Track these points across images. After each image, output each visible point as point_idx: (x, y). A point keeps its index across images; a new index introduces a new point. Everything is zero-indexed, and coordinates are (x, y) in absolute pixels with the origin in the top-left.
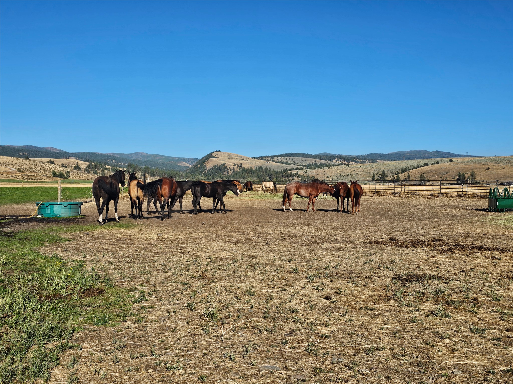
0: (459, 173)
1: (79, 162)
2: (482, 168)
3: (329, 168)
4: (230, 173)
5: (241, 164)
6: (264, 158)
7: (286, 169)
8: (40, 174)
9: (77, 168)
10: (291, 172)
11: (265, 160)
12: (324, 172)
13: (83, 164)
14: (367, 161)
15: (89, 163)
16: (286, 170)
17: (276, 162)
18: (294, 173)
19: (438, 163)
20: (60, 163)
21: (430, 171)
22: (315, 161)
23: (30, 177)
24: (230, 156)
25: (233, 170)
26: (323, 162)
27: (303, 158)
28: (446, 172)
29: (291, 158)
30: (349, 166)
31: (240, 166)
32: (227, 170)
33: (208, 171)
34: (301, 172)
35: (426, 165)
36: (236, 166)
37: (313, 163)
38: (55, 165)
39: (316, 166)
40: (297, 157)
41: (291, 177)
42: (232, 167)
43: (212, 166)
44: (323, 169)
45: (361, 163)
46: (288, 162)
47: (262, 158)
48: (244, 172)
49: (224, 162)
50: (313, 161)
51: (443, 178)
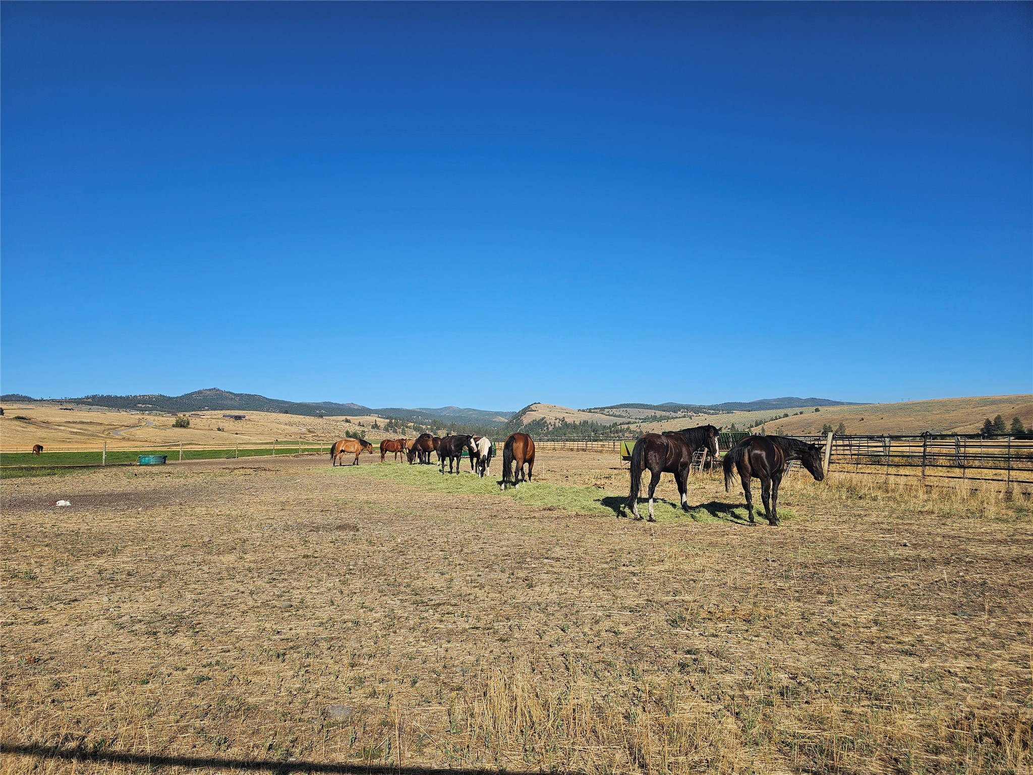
0: (825, 425)
1: (378, 419)
2: (854, 419)
4: (551, 428)
5: (564, 418)
6: (592, 411)
7: (616, 423)
8: (333, 435)
9: (375, 426)
10: (621, 427)
11: (594, 412)
13: (382, 422)
14: (721, 412)
15: (388, 421)
16: (615, 425)
17: (606, 415)
18: (624, 428)
19: (801, 413)
20: (357, 422)
21: (790, 424)
22: (655, 413)
23: (321, 438)
24: (552, 409)
25: (554, 425)
26: (664, 413)
28: (810, 424)
29: (625, 409)
30: (691, 419)
31: (563, 421)
32: (547, 426)
33: (525, 427)
34: (633, 427)
35: (786, 415)
36: (558, 420)
37: (651, 415)
38: (351, 424)
39: (654, 419)
40: (633, 408)
42: (552, 422)
43: (530, 421)
45: (713, 414)
46: (622, 414)
47: (590, 411)
48: (566, 427)
49: (543, 416)
50: (651, 413)
51: (806, 431)
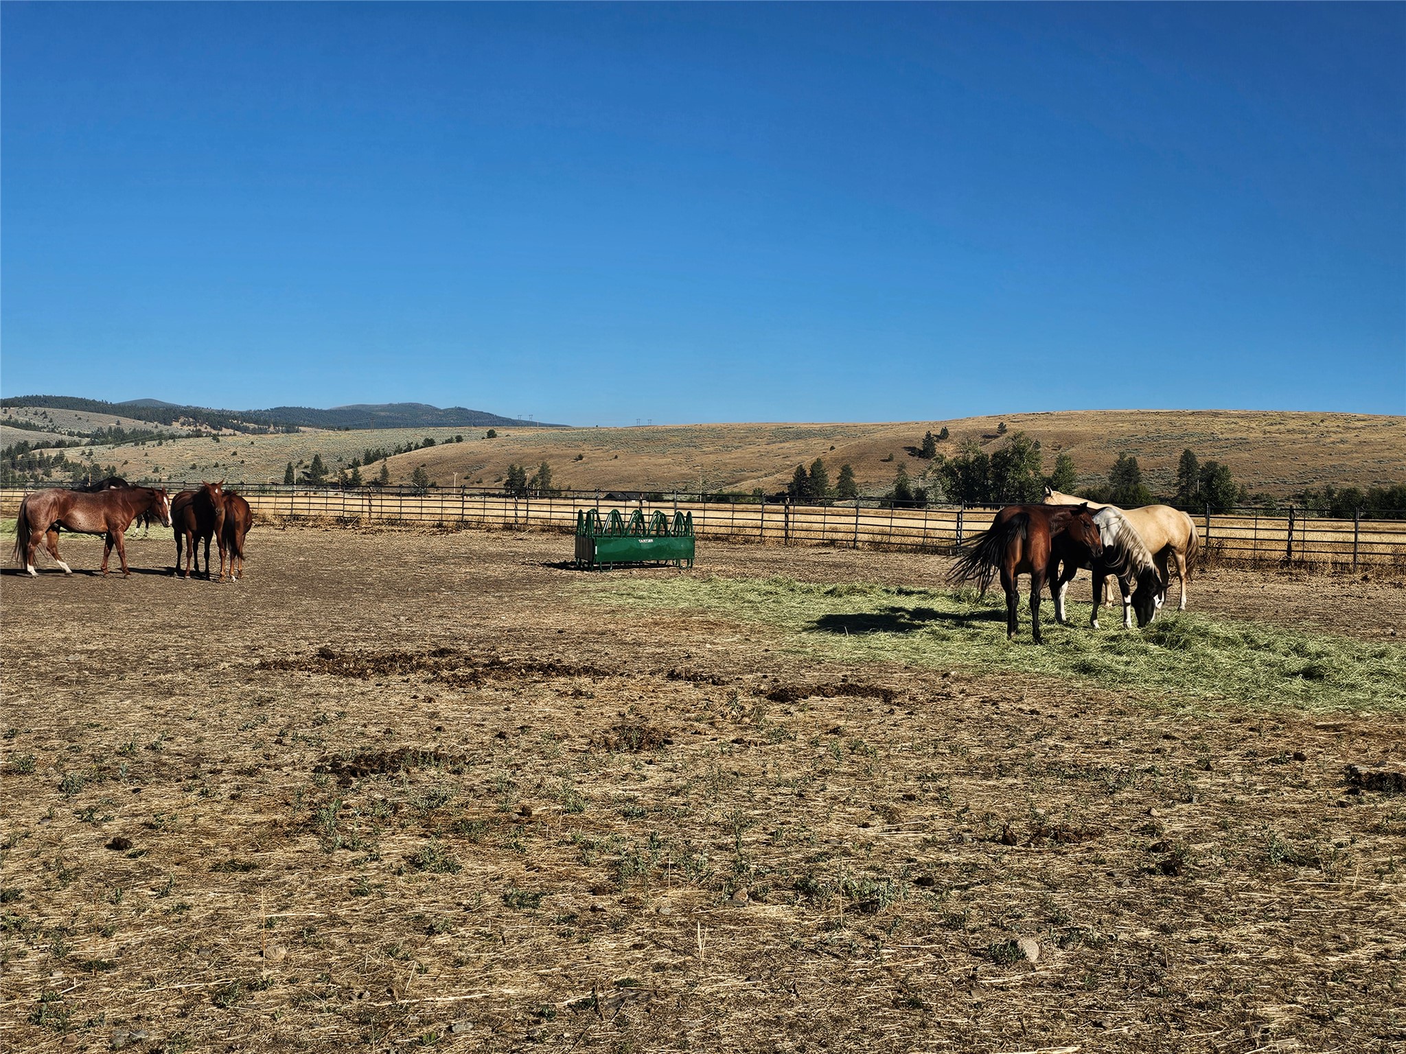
0: (512, 467)
2: (566, 456)
3: (160, 444)
7: (26, 443)
10: (41, 454)
12: (146, 455)
14: (272, 429)
16: (23, 447)
18: (49, 457)
19: (459, 439)
21: (439, 461)
22: (118, 423)
26: (141, 425)
27: (79, 413)
28: (480, 463)
29: (41, 410)
30: (218, 441)
34: (72, 455)
35: (430, 443)
37: (110, 428)
39: (119, 437)
40: (62, 408)
41: (40, 467)
44: (141, 447)
45: (254, 432)
46: (32, 422)
50: (108, 422)
51: (471, 479)
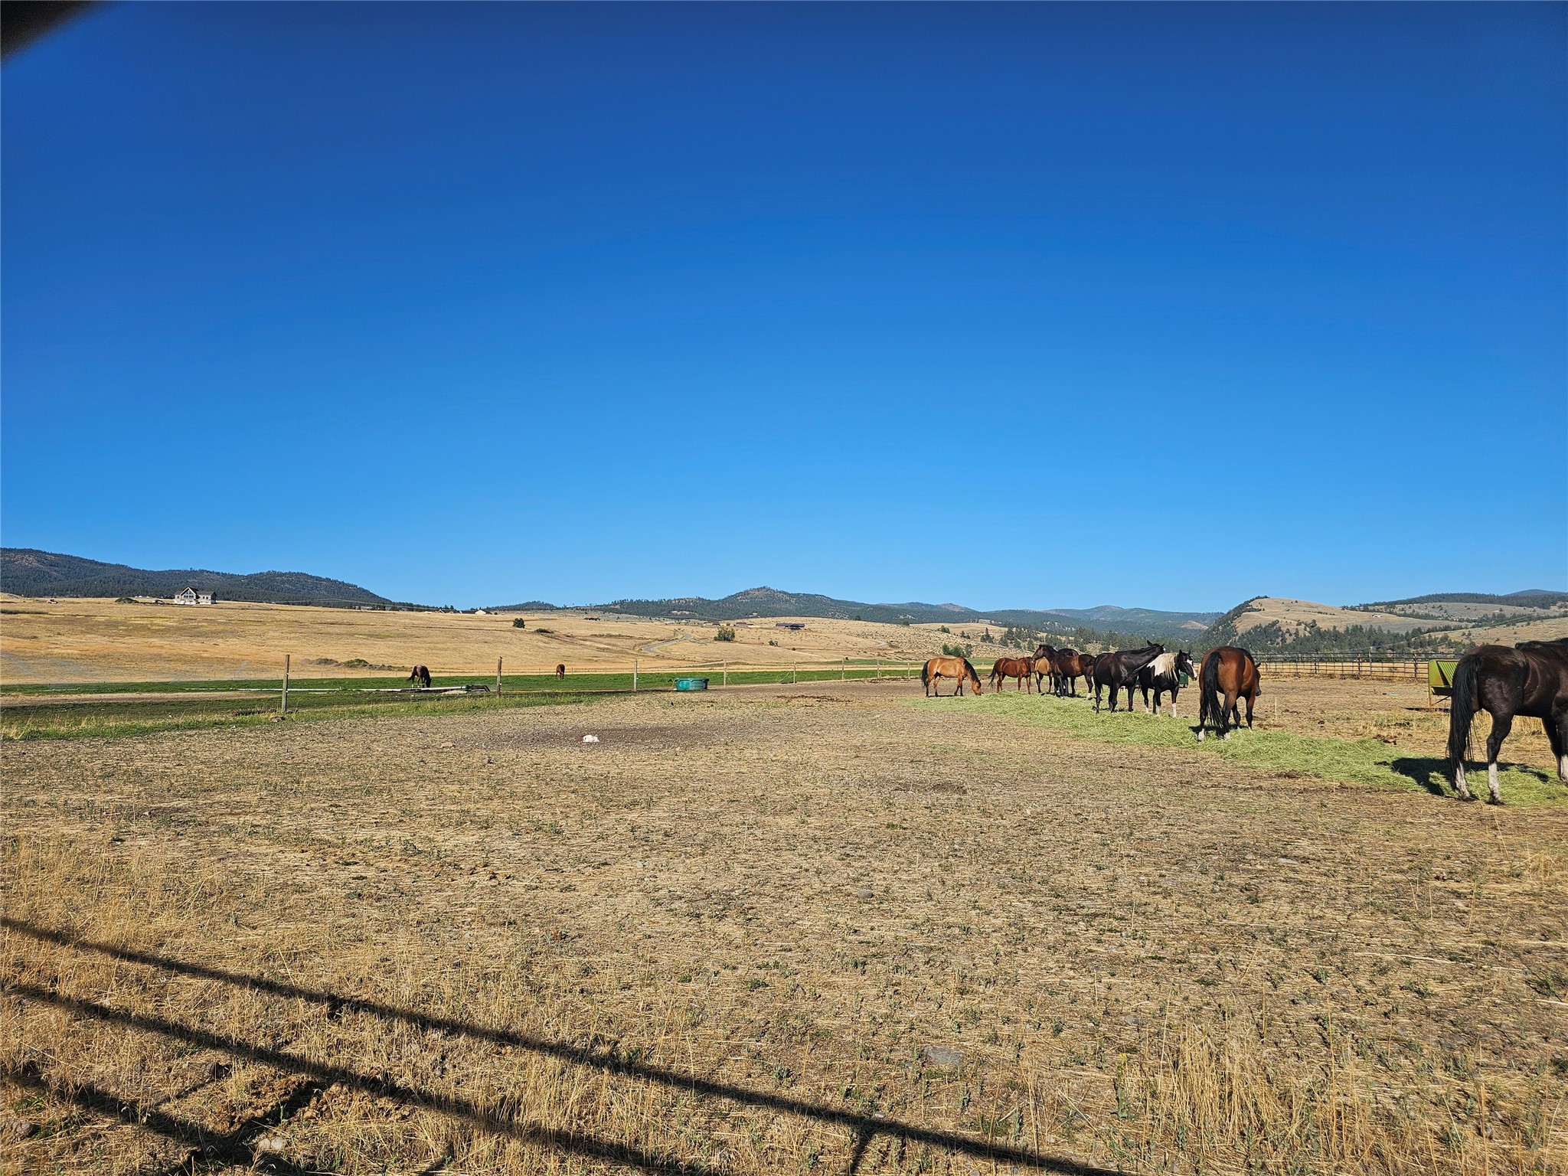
1: (990, 627)
3: (1529, 624)
4: (1289, 640)
5: (1314, 621)
6: (1370, 608)
7: (1421, 629)
8: (925, 651)
9: (987, 638)
10: (1430, 636)
11: (1374, 611)
12: (1515, 633)
13: (997, 632)
15: (1007, 629)
16: (1418, 632)
17: (1399, 615)
18: (1437, 638)
20: (959, 632)
22: (1501, 610)
23: (907, 656)
24: (1290, 606)
25: (1297, 634)
26: (1521, 610)
27: (1468, 604)
29: (1440, 604)
31: (1313, 627)
32: (1283, 635)
33: (1240, 638)
34: (1454, 636)
36: (1303, 626)
37: (1494, 614)
38: (950, 635)
39: (1500, 620)
40: (1457, 601)
41: (1429, 645)
42: (1293, 628)
43: (1249, 628)
44: (1511, 627)
46: (1431, 613)
47: (1366, 608)
48: (1318, 638)
49: (1275, 619)
50: (1494, 610)
